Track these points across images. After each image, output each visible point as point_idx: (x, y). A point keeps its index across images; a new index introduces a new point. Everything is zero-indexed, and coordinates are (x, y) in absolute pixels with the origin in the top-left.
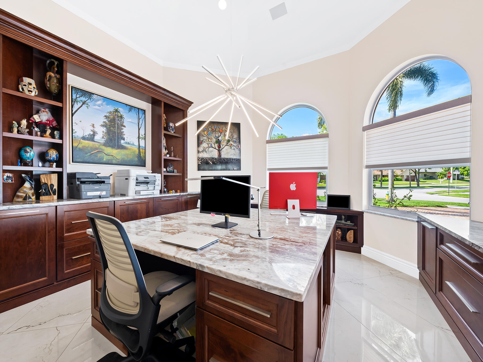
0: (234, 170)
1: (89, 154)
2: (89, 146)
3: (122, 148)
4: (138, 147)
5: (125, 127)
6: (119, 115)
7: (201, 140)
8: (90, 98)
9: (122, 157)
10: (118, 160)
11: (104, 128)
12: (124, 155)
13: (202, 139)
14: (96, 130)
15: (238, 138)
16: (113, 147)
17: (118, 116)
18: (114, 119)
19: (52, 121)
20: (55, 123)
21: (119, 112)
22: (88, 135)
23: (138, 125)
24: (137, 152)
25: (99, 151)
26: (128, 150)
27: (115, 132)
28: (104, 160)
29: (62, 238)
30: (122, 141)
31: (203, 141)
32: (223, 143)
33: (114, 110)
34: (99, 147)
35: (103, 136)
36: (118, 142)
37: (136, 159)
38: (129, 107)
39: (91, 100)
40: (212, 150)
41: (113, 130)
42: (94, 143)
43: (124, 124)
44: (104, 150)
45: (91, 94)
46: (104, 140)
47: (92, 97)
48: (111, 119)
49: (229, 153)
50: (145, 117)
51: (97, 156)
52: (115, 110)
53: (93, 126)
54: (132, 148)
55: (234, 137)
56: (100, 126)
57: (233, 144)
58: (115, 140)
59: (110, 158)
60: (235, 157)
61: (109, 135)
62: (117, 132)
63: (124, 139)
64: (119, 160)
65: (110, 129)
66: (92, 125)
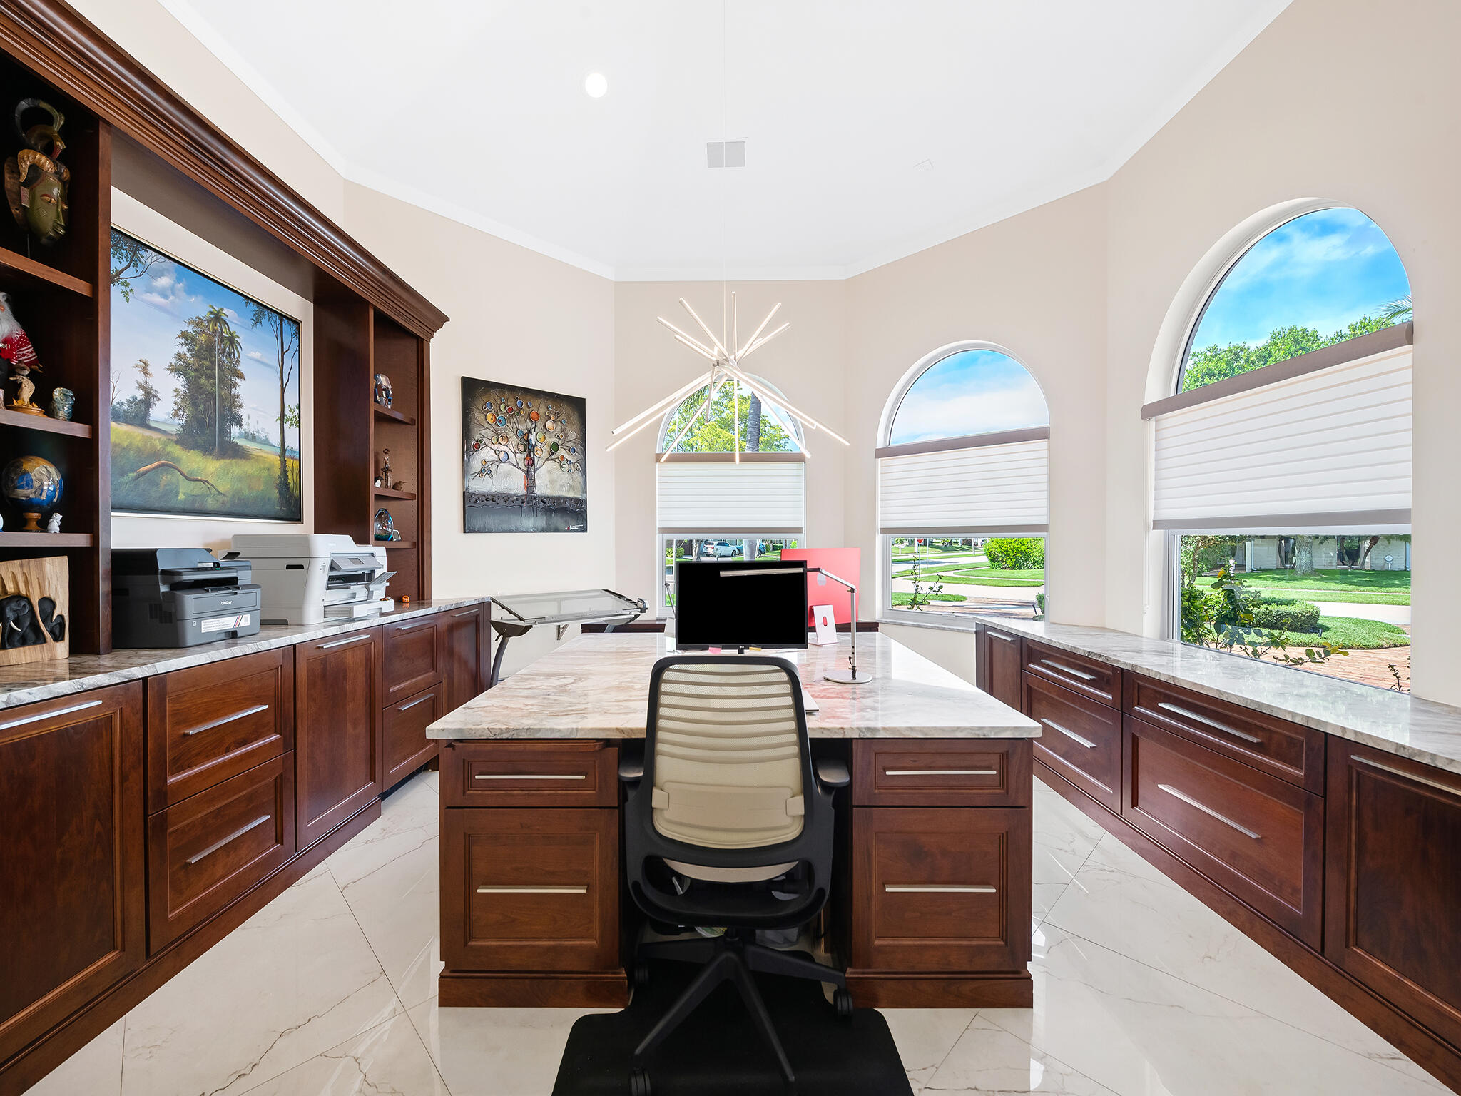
0: (568, 531)
1: (132, 475)
2: (131, 443)
3: (233, 452)
4: (279, 451)
5: (242, 377)
6: (225, 335)
7: (476, 439)
8: (134, 262)
9: (235, 487)
10: (221, 498)
11: (181, 379)
12: (240, 480)
13: (478, 437)
14: (154, 383)
15: (579, 441)
16: (207, 450)
17: (222, 339)
18: (210, 348)
19: (20, 343)
20: (31, 353)
21: (225, 323)
22: (128, 401)
23: (279, 374)
24: (277, 471)
25: (163, 465)
26: (252, 460)
27: (213, 394)
28: (181, 497)
29: (163, 795)
30: (235, 430)
31: (481, 441)
32: (541, 453)
33: (211, 313)
34: (164, 449)
35: (176, 408)
36: (224, 432)
37: (275, 494)
38: (255, 308)
39: (137, 271)
40: (509, 471)
41: (208, 387)
42: (147, 433)
43: (241, 368)
44: (178, 460)
45: (136, 248)
46: (181, 422)
47: (142, 260)
48: (201, 348)
49: (556, 481)
50: (299, 346)
51: (158, 484)
52: (212, 316)
53: (145, 367)
54: (263, 454)
55: (570, 438)
56: (168, 369)
57: (566, 456)
58: (212, 426)
59: (196, 488)
60: (571, 495)
61: (195, 405)
62: (220, 396)
63: (239, 423)
64: (226, 499)
65: (198, 382)
66: (141, 364)
